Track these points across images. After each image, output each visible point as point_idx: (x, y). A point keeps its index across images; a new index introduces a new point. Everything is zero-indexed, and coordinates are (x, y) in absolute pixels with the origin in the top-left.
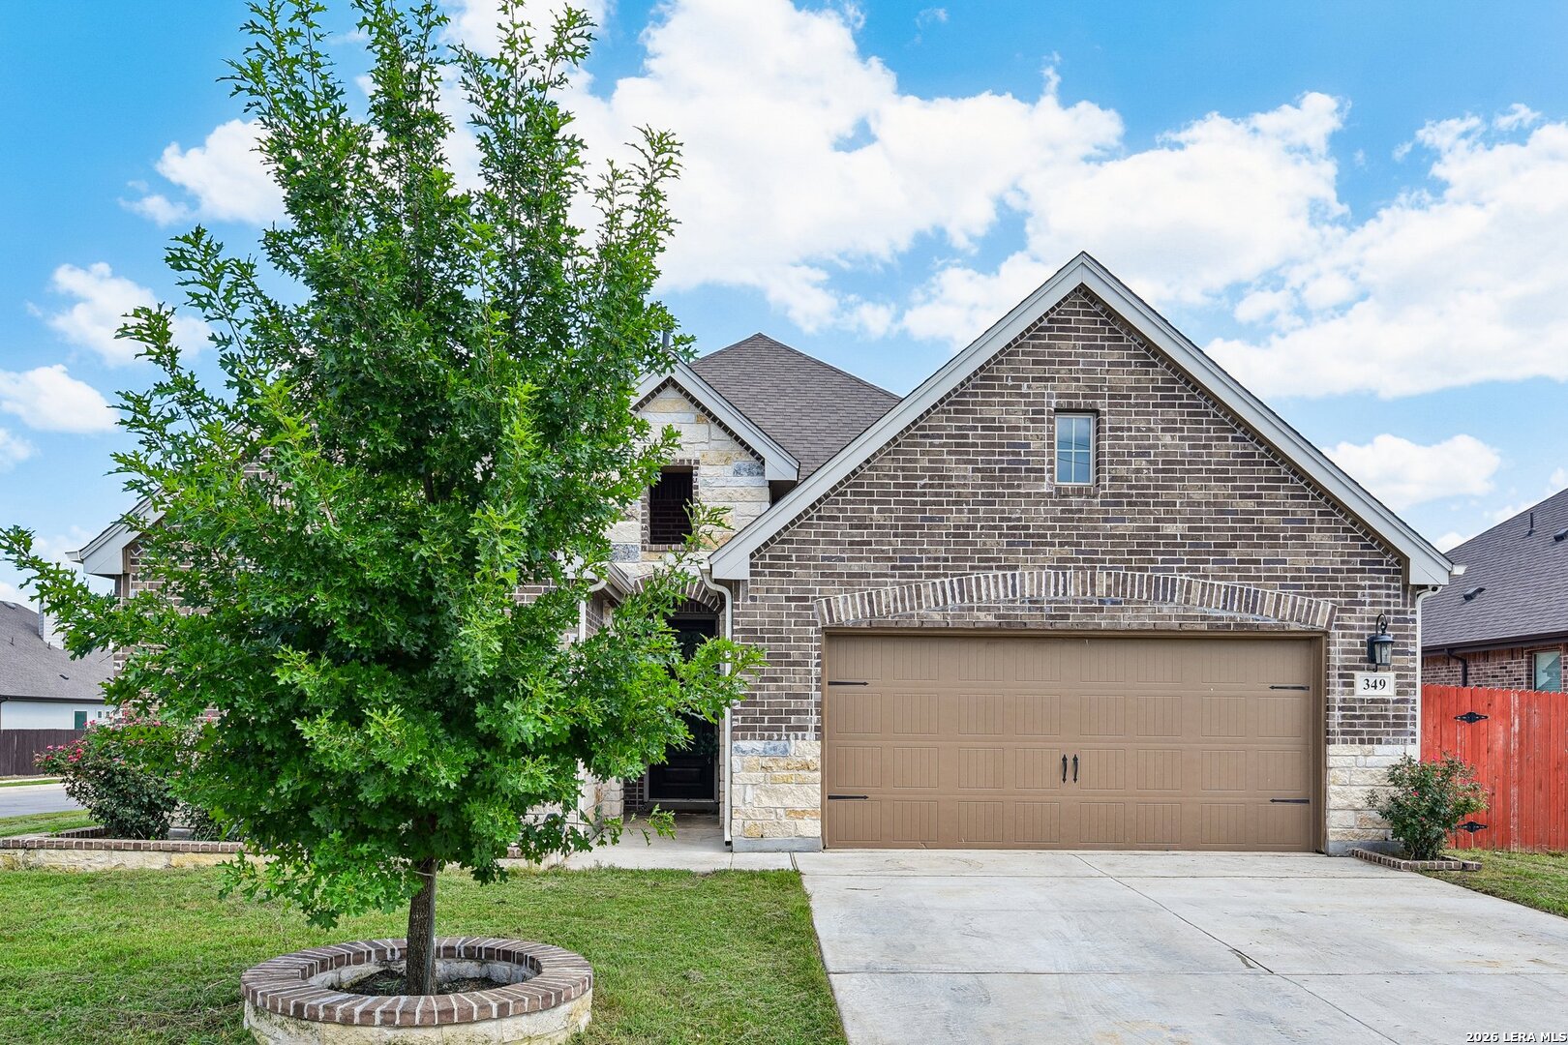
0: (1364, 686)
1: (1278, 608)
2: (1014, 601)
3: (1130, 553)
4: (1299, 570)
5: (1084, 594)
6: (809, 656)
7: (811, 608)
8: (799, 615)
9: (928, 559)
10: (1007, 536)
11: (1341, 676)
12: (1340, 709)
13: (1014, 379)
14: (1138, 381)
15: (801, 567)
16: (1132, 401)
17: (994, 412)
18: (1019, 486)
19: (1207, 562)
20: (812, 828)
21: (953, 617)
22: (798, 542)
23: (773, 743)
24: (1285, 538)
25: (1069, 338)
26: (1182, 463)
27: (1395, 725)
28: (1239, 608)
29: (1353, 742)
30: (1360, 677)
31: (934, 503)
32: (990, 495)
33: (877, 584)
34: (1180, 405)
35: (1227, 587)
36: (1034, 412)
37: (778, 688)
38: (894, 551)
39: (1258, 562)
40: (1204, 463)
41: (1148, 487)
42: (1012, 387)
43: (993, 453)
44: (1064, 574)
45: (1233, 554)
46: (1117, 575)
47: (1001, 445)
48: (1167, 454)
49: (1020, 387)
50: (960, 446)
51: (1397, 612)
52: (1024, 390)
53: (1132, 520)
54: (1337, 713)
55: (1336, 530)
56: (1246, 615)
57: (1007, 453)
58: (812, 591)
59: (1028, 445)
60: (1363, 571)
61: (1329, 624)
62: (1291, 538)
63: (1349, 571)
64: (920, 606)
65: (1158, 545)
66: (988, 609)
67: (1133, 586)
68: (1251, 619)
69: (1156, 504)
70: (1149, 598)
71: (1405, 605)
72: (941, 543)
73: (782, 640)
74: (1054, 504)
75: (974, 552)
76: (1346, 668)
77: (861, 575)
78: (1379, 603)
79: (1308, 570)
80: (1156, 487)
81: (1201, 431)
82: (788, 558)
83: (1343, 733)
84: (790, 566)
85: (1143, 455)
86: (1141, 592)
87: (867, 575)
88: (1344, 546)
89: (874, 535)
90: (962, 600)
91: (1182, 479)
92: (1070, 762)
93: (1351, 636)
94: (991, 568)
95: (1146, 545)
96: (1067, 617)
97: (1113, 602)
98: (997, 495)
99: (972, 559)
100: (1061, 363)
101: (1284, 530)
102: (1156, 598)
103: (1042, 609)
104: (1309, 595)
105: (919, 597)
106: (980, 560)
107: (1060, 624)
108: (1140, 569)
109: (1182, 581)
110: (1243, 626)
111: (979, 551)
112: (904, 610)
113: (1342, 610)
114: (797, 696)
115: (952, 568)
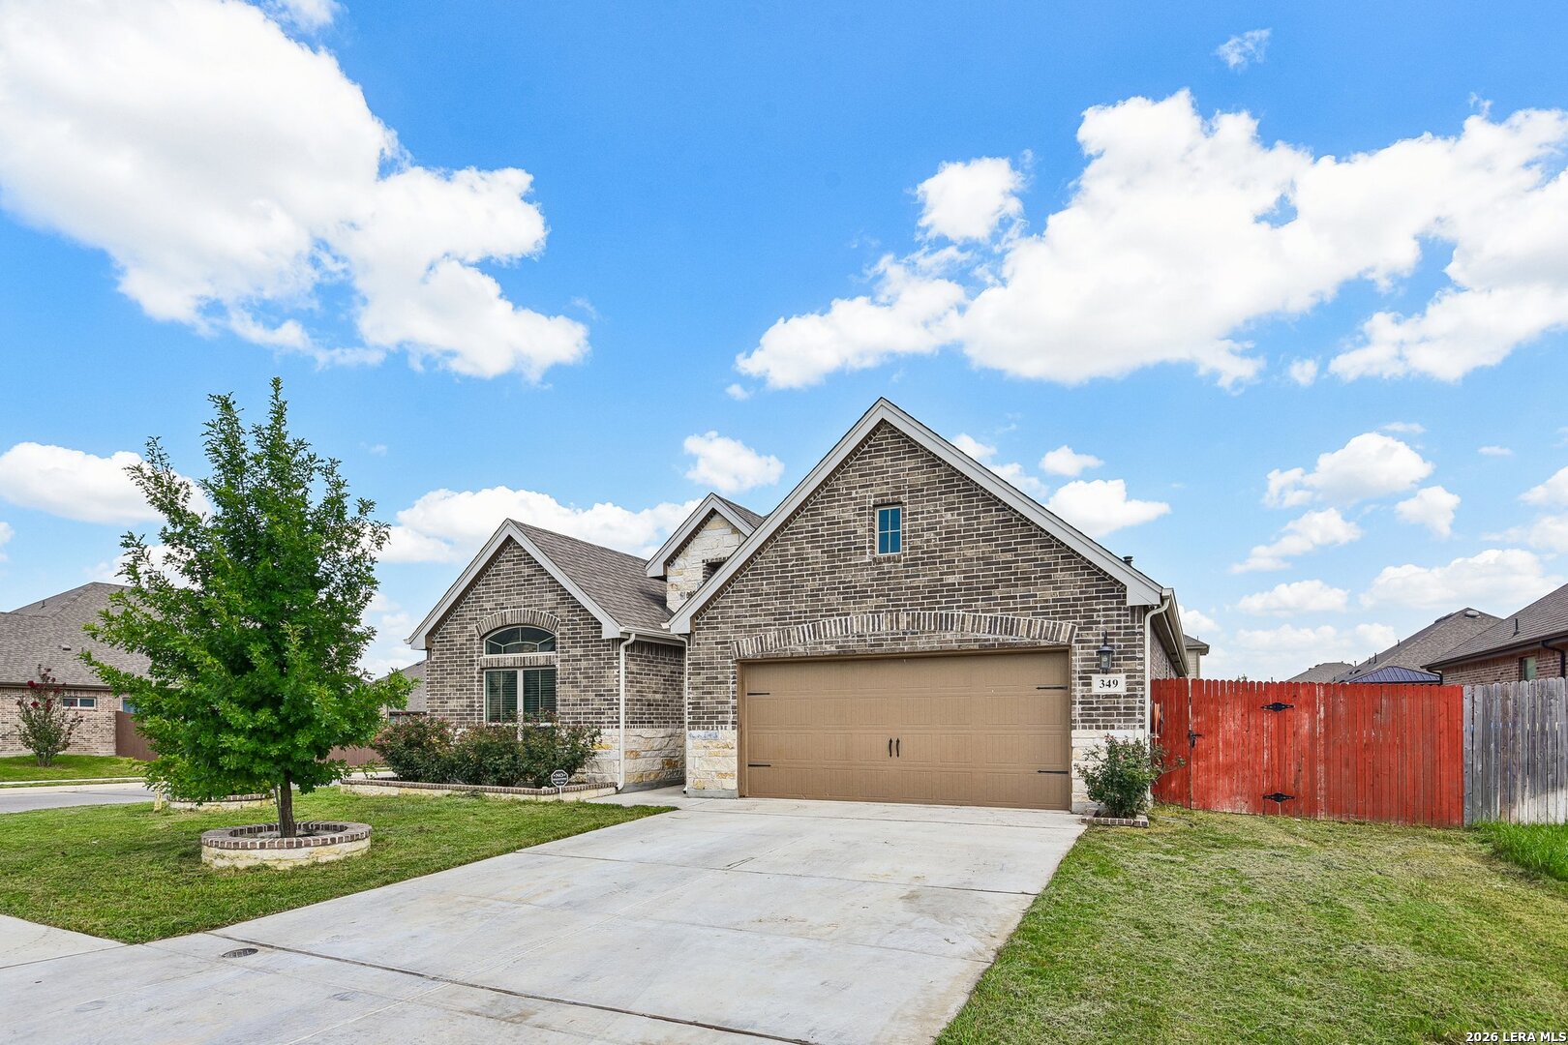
0: (1098, 685)
1: (1030, 629)
2: (847, 637)
3: (923, 598)
4: (1047, 601)
5: (892, 629)
6: (728, 678)
7: (729, 648)
8: (722, 653)
9: (795, 613)
10: (842, 593)
11: (1080, 678)
12: (1080, 703)
13: (846, 489)
14: (928, 478)
15: (724, 623)
16: (925, 493)
17: (834, 513)
18: (850, 560)
19: (977, 600)
20: (732, 784)
21: (811, 649)
22: (723, 608)
23: (710, 732)
24: (1035, 578)
25: (881, 456)
26: (959, 532)
27: (1125, 714)
28: (1000, 632)
29: (1091, 728)
30: (1096, 679)
31: (799, 576)
32: (832, 567)
33: (766, 630)
34: (958, 491)
35: (991, 617)
36: (860, 509)
37: (712, 698)
38: (776, 609)
39: (1015, 597)
40: (974, 530)
41: (935, 551)
42: (846, 494)
43: (834, 540)
44: (878, 616)
45: (996, 593)
46: (913, 614)
47: (839, 534)
48: (948, 527)
49: (851, 494)
50: (814, 538)
51: (1126, 628)
52: (854, 495)
53: (924, 576)
54: (1078, 706)
55: (1076, 569)
56: (1007, 637)
57: (842, 539)
58: (729, 637)
59: (856, 532)
60: (1098, 598)
61: (1070, 639)
62: (1040, 577)
63: (1086, 599)
64: (790, 643)
65: (942, 591)
66: (832, 643)
67: (924, 621)
68: (1010, 639)
69: (941, 563)
70: (936, 629)
71: (1133, 621)
72: (802, 602)
73: (714, 668)
74: (872, 569)
75: (823, 606)
76: (1084, 672)
77: (756, 626)
78: (1112, 622)
79: (1054, 600)
80: (941, 551)
81: (973, 507)
82: (716, 618)
83: (1083, 721)
84: (718, 623)
85: (931, 529)
86: (930, 625)
87: (760, 626)
88: (1082, 580)
89: (764, 600)
90: (815, 638)
91: (959, 543)
92: (894, 744)
93: (1089, 648)
94: (833, 615)
95: (934, 591)
96: (882, 645)
97: (913, 633)
98: (836, 567)
99: (821, 611)
100: (877, 474)
101: (1034, 572)
102: (941, 629)
103: (865, 641)
104: (1055, 619)
105: (789, 637)
106: (827, 611)
107: (877, 650)
108: (930, 609)
109: (958, 615)
110: (1004, 644)
111: (825, 605)
112: (781, 646)
113: (1080, 629)
114: (722, 703)
115: (809, 617)
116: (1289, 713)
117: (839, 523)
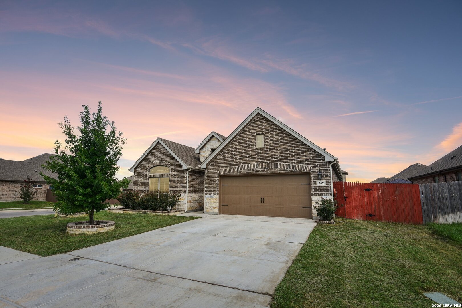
0: (318, 183)
1: (299, 168)
2: (249, 169)
3: (270, 159)
4: (303, 160)
5: (261, 167)
6: (216, 180)
7: (217, 172)
8: (215, 174)
9: (235, 163)
10: (248, 158)
11: (313, 181)
12: (313, 188)
13: (249, 130)
14: (270, 128)
15: (216, 165)
16: (269, 131)
17: (246, 136)
18: (250, 149)
19: (284, 160)
20: (217, 210)
21: (239, 173)
22: (215, 161)
23: (211, 196)
24: (300, 154)
25: (258, 122)
26: (279, 141)
28: (291, 168)
30: (318, 182)
31: (236, 153)
32: (245, 151)
33: (227, 168)
34: (278, 131)
35: (288, 164)
36: (252, 135)
37: (212, 186)
38: (230, 162)
39: (295, 159)
40: (283, 141)
41: (273, 147)
42: (249, 131)
43: (245, 143)
44: (258, 164)
45: (289, 158)
46: (267, 163)
47: (247, 142)
48: (276, 140)
49: (250, 131)
50: (240, 143)
51: (325, 167)
52: (251, 132)
53: (270, 153)
54: (313, 189)
55: (311, 152)
56: (293, 170)
57: (248, 143)
58: (217, 169)
59: (251, 141)
60: (317, 159)
61: (310, 170)
62: (301, 154)
63: (314, 160)
64: (233, 171)
65: (275, 157)
66: (245, 171)
67: (270, 165)
68: (294, 170)
69: (274, 150)
70: (273, 167)
71: (327, 166)
72: (237, 160)
73: (212, 178)
74: (256, 151)
75: (242, 161)
76: (314, 180)
77: (224, 166)
78: (321, 166)
79: (305, 160)
80: (274, 147)
81: (282, 135)
82: (213, 164)
83: (314, 193)
84: (214, 165)
85: (272, 141)
86: (272, 166)
87: (225, 166)
88: (312, 155)
89: (226, 159)
90: (240, 170)
91: (279, 145)
92: (262, 199)
93: (315, 173)
94: (245, 164)
96: (259, 172)
97: (267, 169)
101: (299, 152)
103: (254, 171)
107: (257, 173)
108: (271, 162)
109: (279, 164)
110: (292, 172)
112: (231, 172)
113: (312, 168)
114: (215, 187)
115: (239, 164)
116: (371, 191)
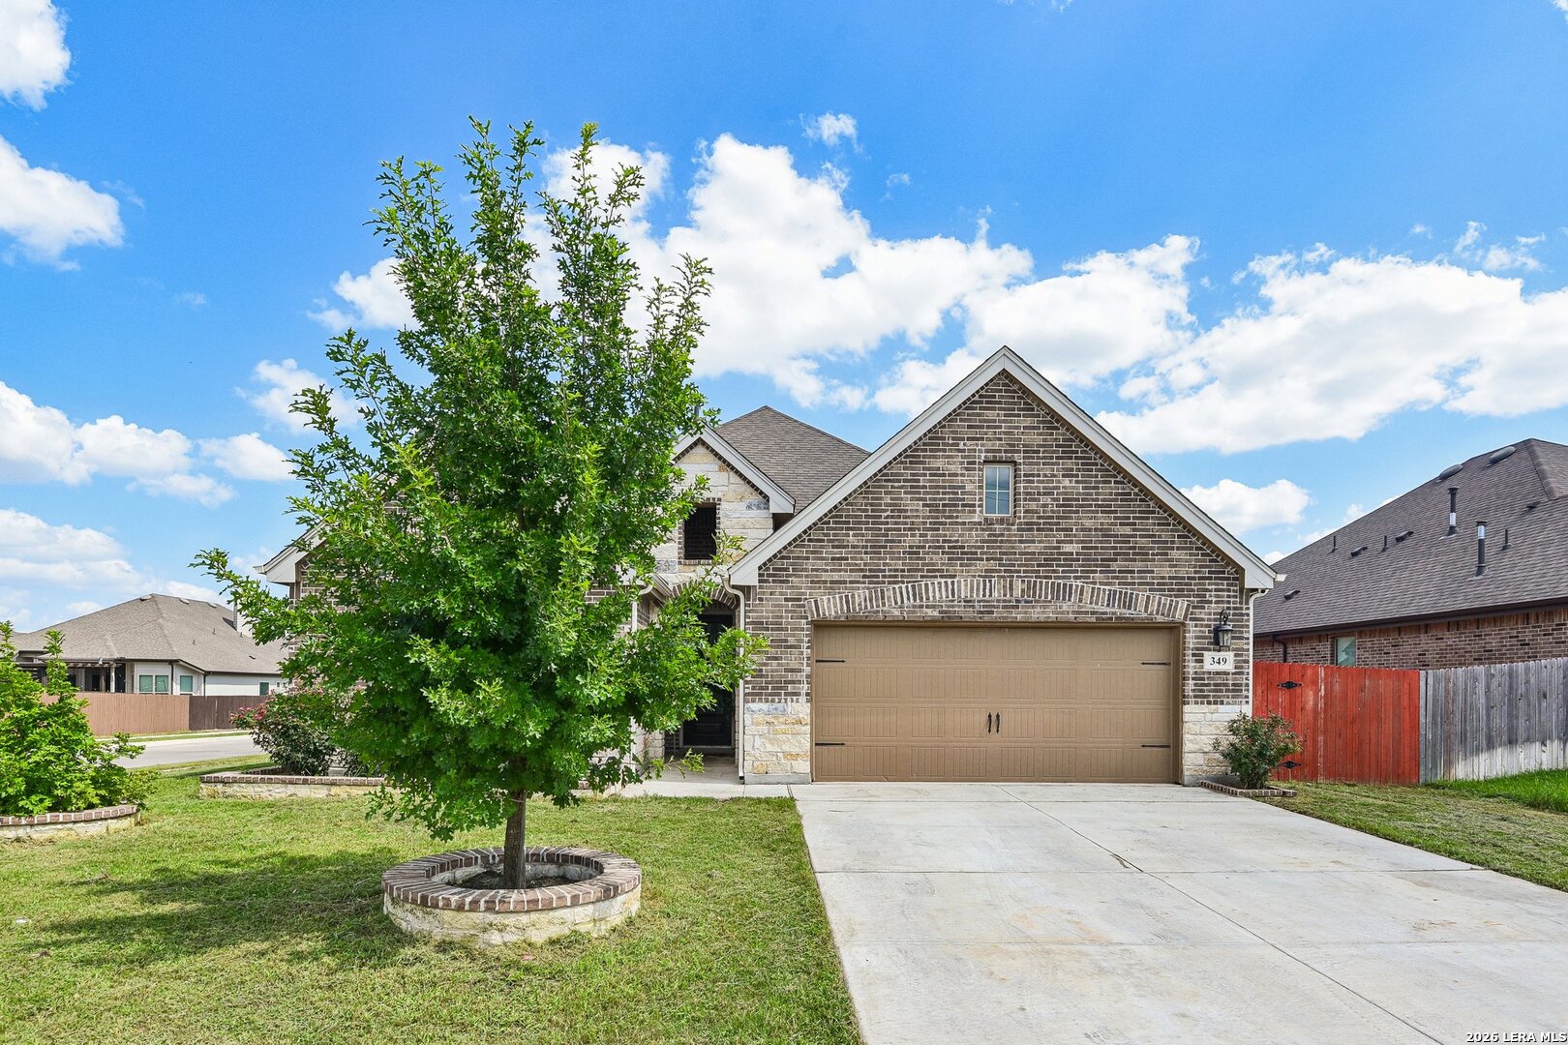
0: (1211, 662)
1: (1147, 605)
2: (953, 601)
3: (1039, 565)
4: (1163, 578)
5: (1005, 595)
6: (802, 641)
7: (803, 606)
8: (794, 611)
9: (890, 570)
10: (948, 553)
11: (1194, 655)
12: (1193, 679)
13: (953, 439)
14: (1045, 440)
15: (796, 576)
16: (1041, 455)
17: (939, 463)
18: (957, 517)
19: (1095, 572)
20: (804, 767)
21: (908, 612)
22: (794, 558)
23: (775, 705)
24: (1153, 554)
25: (994, 409)
26: (1078, 500)
27: (1233, 691)
28: (1119, 605)
29: (1202, 703)
30: (1208, 656)
31: (894, 530)
32: (935, 524)
34: (1076, 458)
35: (1110, 591)
36: (969, 463)
37: (779, 665)
38: (865, 565)
39: (1133, 572)
40: (1093, 500)
41: (1052, 518)
42: (952, 445)
43: (938, 493)
44: (990, 581)
45: (1114, 566)
46: (1029, 582)
47: (944, 487)
48: (1066, 494)
49: (958, 445)
50: (914, 488)
51: (1235, 609)
52: (961, 447)
53: (1040, 542)
54: (1191, 682)
55: (1191, 549)
57: (949, 493)
58: (804, 594)
59: (963, 487)
60: (1210, 578)
61: (1185, 618)
62: (1158, 554)
63: (1200, 578)
64: (884, 605)
65: (1060, 560)
66: (934, 607)
67: (1041, 589)
68: (1126, 612)
69: (1058, 530)
70: (1053, 598)
71: (1241, 603)
72: (899, 559)
73: (782, 629)
74: (983, 530)
75: (923, 565)
76: (1197, 649)
77: (840, 582)
78: (1222, 602)
79: (1170, 578)
80: (1058, 518)
81: (1091, 476)
82: (786, 570)
83: (1195, 697)
84: (788, 576)
85: (1049, 494)
86: (1046, 594)
87: (845, 582)
88: (1196, 560)
89: (850, 552)
90: (915, 600)
91: (1077, 512)
92: (994, 718)
93: (1202, 625)
94: (936, 577)
95: (1050, 560)
96: (992, 612)
97: (1026, 602)
98: (941, 523)
99: (922, 570)
100: (988, 427)
101: (1152, 548)
102: (1058, 598)
103: (973, 607)
104: (1171, 596)
105: (883, 598)
106: (928, 571)
107: (987, 618)
108: (1046, 577)
109: (1077, 586)
110: (1121, 618)
111: (927, 565)
112: (872, 607)
113: (1194, 607)
114: (792, 671)
115: (907, 577)
116: (1298, 690)
117: (944, 475)
